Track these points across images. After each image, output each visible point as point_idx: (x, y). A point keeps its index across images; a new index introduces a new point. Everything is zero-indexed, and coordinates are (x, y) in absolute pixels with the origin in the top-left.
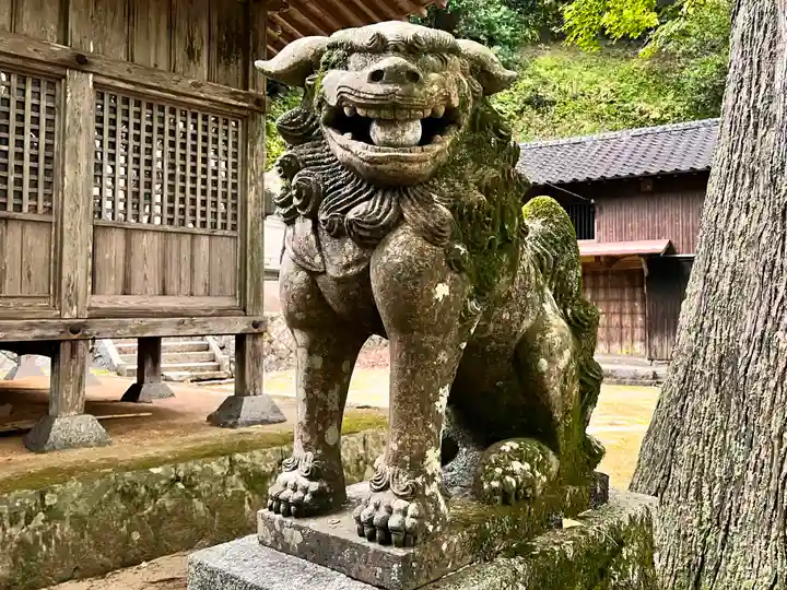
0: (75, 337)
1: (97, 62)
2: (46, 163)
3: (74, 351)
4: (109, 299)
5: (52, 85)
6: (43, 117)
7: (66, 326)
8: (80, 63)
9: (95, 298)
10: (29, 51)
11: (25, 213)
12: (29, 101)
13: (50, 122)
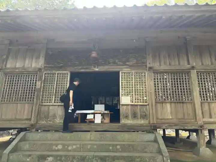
0: (202, 128)
1: (196, 67)
2: (189, 90)
3: (201, 132)
4: (207, 119)
5: (188, 74)
6: (187, 80)
7: (199, 126)
8: (193, 68)
9: (204, 119)
10: (183, 68)
11: (187, 101)
12: (184, 77)
13: (188, 81)
